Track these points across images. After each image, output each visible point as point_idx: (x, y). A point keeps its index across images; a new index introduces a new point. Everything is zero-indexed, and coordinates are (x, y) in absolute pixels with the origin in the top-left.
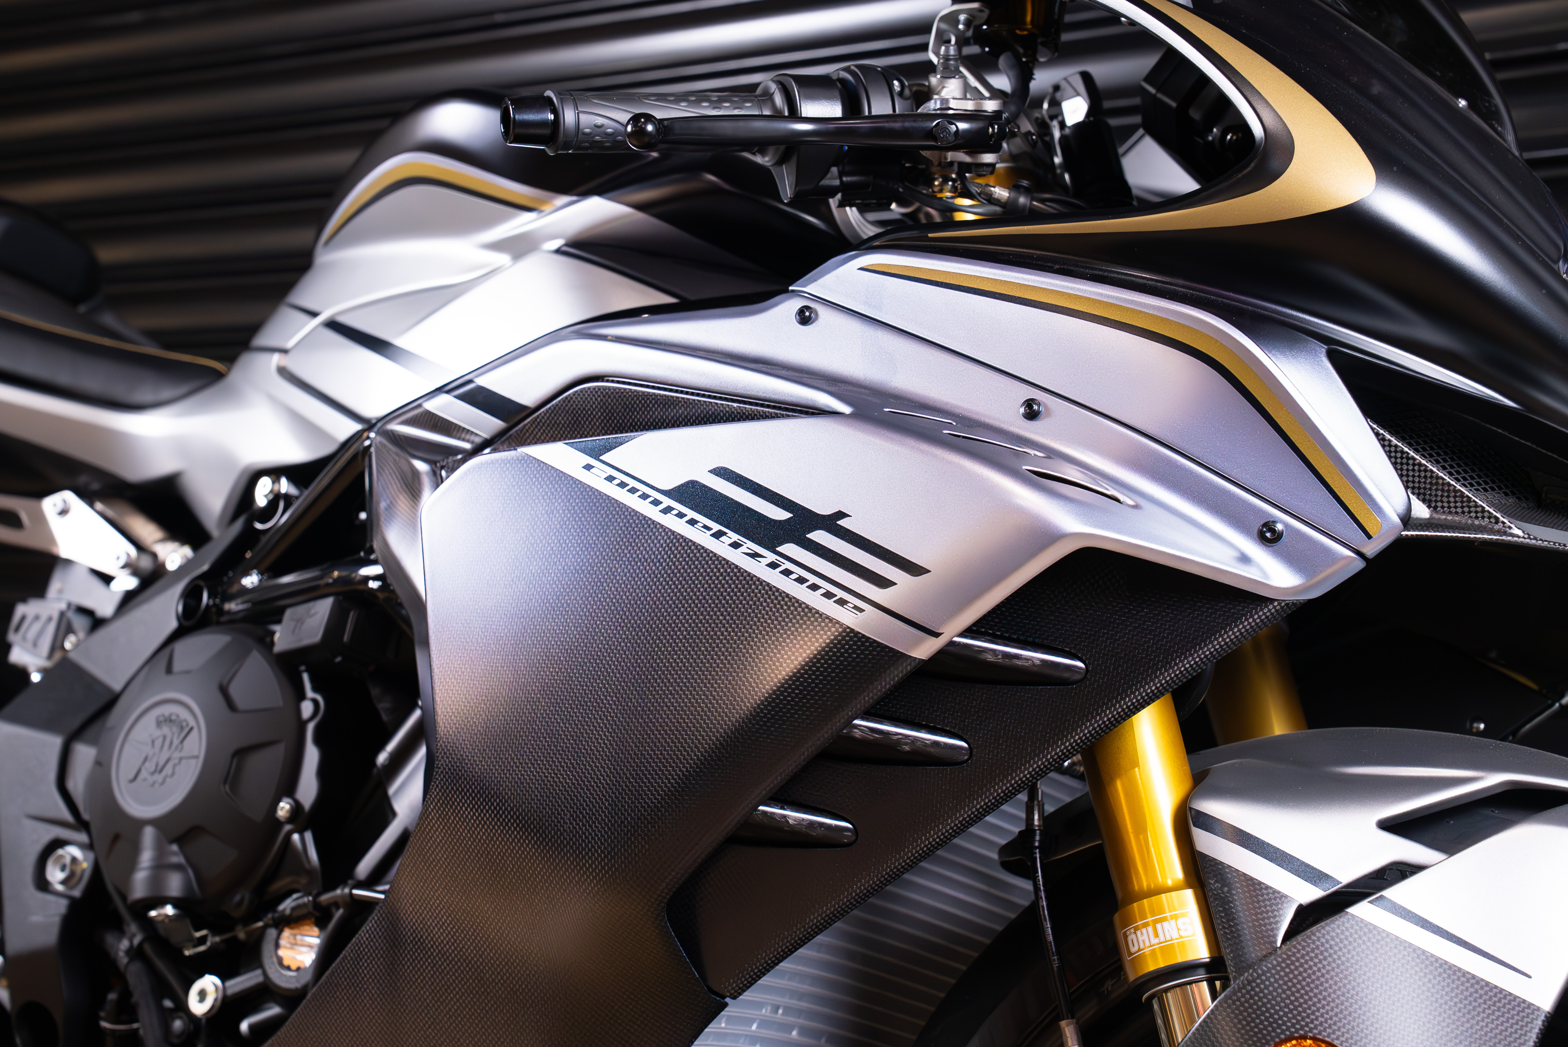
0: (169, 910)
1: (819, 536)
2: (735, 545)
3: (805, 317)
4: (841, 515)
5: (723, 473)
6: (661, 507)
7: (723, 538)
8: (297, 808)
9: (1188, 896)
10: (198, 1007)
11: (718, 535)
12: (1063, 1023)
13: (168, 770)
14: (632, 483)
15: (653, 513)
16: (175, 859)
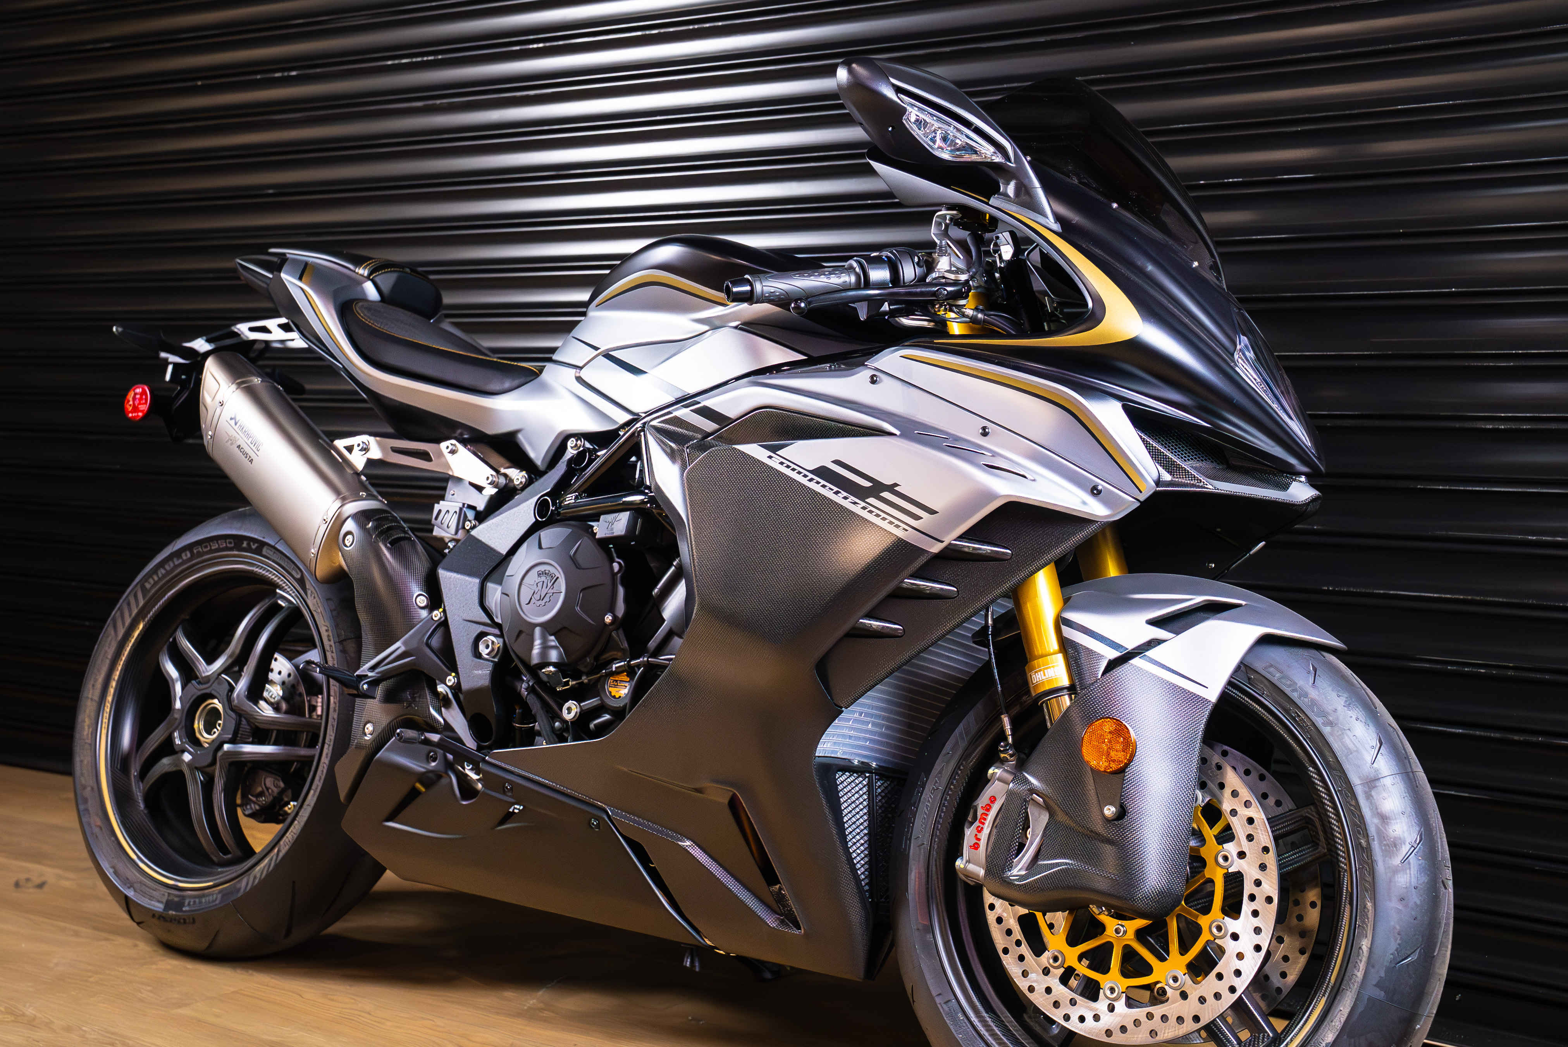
0: (552, 669)
2: (845, 498)
3: (873, 380)
4: (896, 485)
5: (837, 462)
6: (808, 478)
7: (839, 495)
8: (615, 617)
9: (1060, 657)
10: (568, 717)
11: (837, 493)
12: (1003, 715)
13: (547, 599)
14: (793, 466)
15: (804, 481)
16: (553, 644)
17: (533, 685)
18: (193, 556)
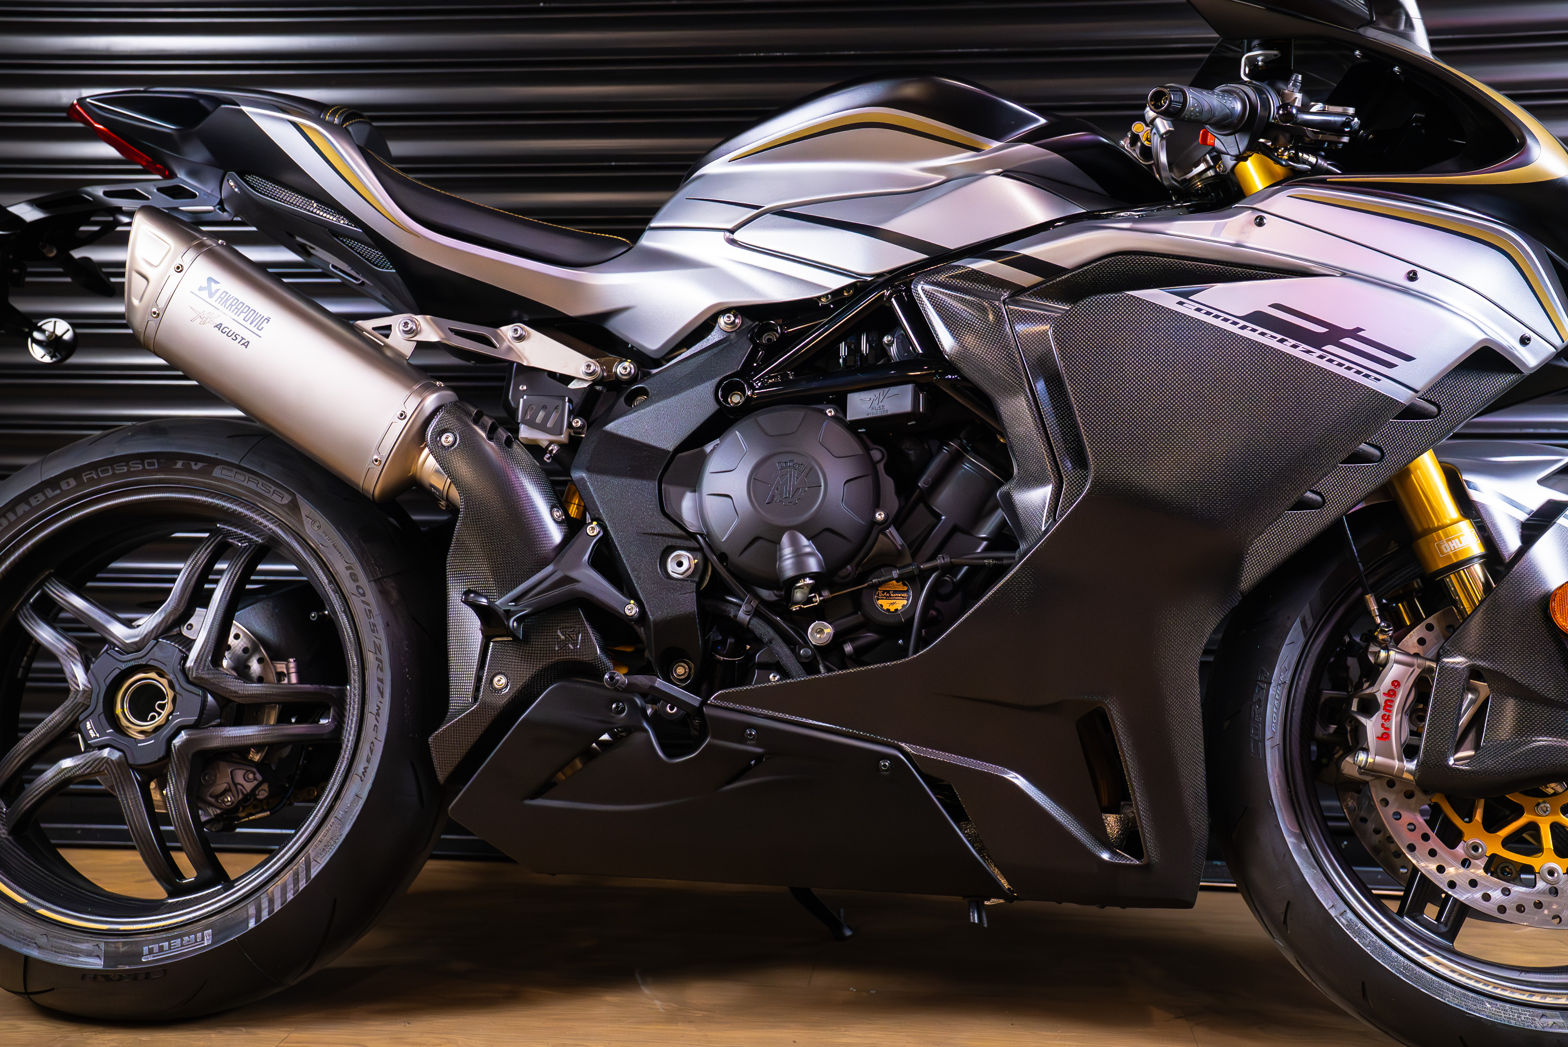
0: (809, 581)
1: (1347, 341)
2: (1295, 346)
4: (1359, 330)
5: (1278, 307)
6: (1239, 326)
7: (1286, 343)
8: (887, 514)
10: (816, 639)
11: (1281, 341)
12: (1368, 596)
13: (798, 496)
15: (1235, 329)
16: (808, 550)
17: (757, 606)
18: (80, 485)
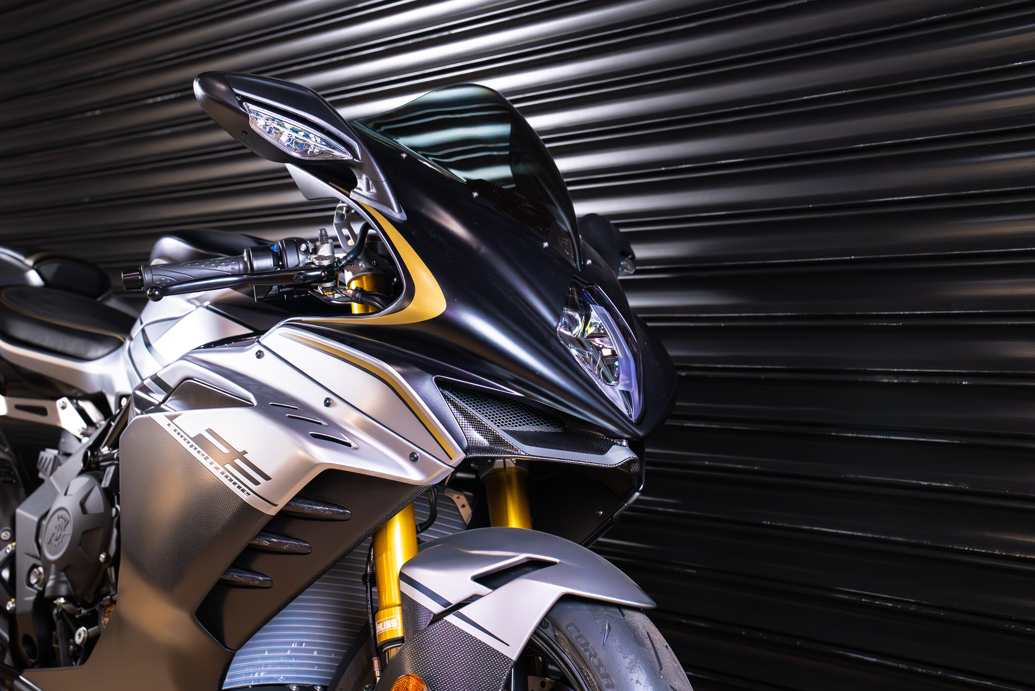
0: (62, 600)
1: (237, 461)
2: (212, 463)
3: (259, 355)
4: (245, 452)
5: (210, 431)
6: (190, 444)
7: (208, 460)
8: (108, 557)
9: (398, 610)
10: (78, 640)
11: (206, 458)
12: (374, 658)
13: (60, 540)
14: (182, 433)
15: (187, 446)
16: (62, 578)
